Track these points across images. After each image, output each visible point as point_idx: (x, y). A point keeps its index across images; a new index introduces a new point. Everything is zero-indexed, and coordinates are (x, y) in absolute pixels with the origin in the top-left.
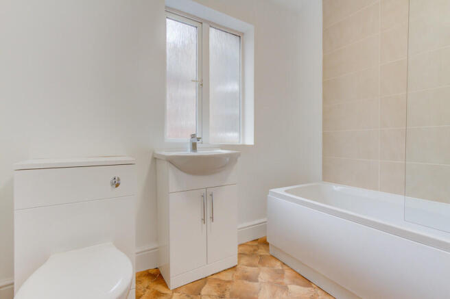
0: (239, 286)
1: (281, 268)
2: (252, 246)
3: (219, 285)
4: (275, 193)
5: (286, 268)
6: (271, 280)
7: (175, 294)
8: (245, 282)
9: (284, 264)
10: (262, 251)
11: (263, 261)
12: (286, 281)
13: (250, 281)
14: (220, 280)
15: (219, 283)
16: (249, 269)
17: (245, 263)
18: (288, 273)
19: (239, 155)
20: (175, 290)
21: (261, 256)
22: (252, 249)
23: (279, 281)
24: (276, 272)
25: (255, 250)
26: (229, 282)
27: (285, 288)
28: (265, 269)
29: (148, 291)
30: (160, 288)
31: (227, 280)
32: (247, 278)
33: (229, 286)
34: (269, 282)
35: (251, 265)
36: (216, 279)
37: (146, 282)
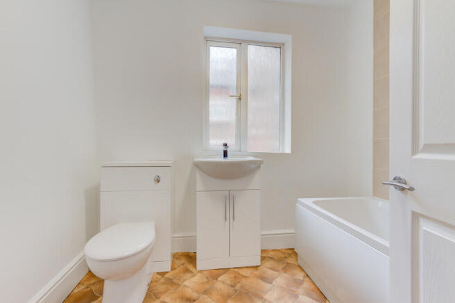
0: (252, 282)
1: (302, 278)
2: (284, 253)
3: (235, 277)
4: (303, 203)
5: (308, 280)
6: (284, 286)
7: (199, 274)
8: (260, 281)
9: (307, 276)
10: (291, 260)
11: (287, 268)
12: (300, 290)
13: (264, 281)
14: (239, 274)
15: (236, 275)
16: (270, 272)
17: (268, 266)
18: (307, 284)
19: (262, 162)
20: (201, 272)
21: (288, 263)
22: (283, 256)
23: (293, 289)
24: (295, 281)
25: (286, 258)
26: (246, 277)
27: (296, 296)
28: (285, 275)
29: (182, 267)
30: (191, 267)
31: (245, 275)
32: (263, 278)
33: (243, 280)
34: (282, 287)
35: (273, 269)
36: (235, 272)
37: (183, 260)
